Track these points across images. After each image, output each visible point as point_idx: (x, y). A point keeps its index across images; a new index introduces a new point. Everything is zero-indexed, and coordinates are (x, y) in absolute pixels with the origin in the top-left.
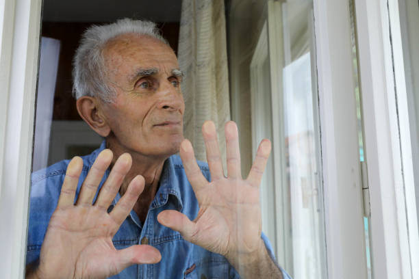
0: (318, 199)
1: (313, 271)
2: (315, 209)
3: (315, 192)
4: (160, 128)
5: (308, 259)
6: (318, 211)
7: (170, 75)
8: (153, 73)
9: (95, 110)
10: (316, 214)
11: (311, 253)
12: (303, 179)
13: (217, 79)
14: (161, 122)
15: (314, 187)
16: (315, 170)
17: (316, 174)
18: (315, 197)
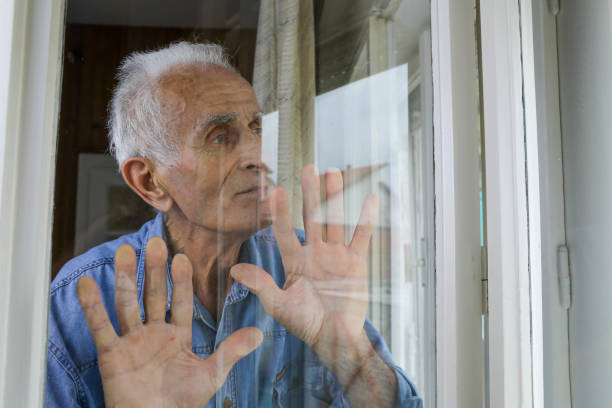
0: (424, 271)
1: (413, 351)
2: (420, 283)
3: (421, 263)
4: (244, 196)
5: (408, 336)
6: (424, 285)
7: (251, 119)
8: (230, 120)
9: (148, 176)
10: (421, 289)
11: (412, 331)
12: (406, 247)
13: (302, 115)
14: (246, 189)
15: (419, 256)
16: (421, 234)
17: (423, 240)
18: (420, 269)
